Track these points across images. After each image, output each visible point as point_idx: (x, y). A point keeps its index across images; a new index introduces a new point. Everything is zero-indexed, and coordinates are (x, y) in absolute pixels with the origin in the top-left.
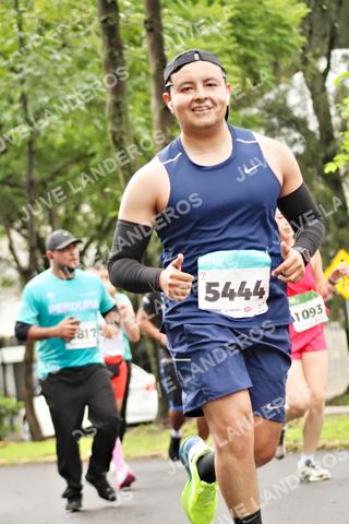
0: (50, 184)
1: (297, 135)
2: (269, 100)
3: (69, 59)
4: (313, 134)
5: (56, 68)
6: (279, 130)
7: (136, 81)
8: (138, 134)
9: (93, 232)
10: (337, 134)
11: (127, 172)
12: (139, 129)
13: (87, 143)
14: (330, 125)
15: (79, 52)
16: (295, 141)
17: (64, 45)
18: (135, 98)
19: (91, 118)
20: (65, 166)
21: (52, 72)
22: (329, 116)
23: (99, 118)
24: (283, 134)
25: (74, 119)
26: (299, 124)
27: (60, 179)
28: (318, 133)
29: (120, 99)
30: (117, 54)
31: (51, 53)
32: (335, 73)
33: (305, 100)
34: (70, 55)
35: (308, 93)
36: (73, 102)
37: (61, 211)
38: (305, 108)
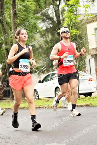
1: (50, 22)
2: (43, 12)
6: (46, 20)
7: (7, 6)
8: (7, 20)
10: (61, 22)
11: (4, 30)
12: (7, 19)
14: (60, 19)
16: (50, 23)
18: (6, 10)
22: (60, 17)
24: (47, 22)
26: (51, 19)
28: (56, 21)
29: (2, 10)
32: (62, 5)
35: (54, 11)
38: (53, 15)
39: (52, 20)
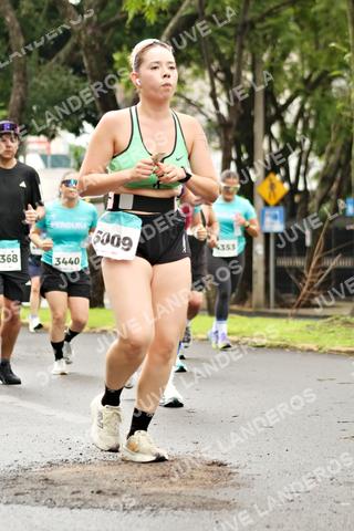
0: (259, 26)
9: (299, 85)
20: (278, 7)
27: (271, 21)
37: (265, 57)
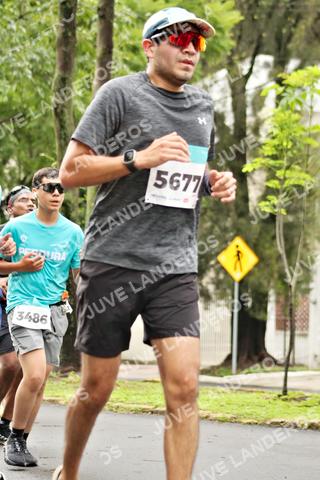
3: (24, 30)
4: (228, 129)
5: (11, 37)
8: (76, 106)
10: (248, 132)
11: (63, 141)
12: (76, 102)
13: (25, 106)
14: (245, 123)
15: (34, 25)
17: (21, 17)
19: (35, 86)
21: (6, 40)
22: (245, 115)
23: (41, 86)
25: (19, 84)
26: (217, 118)
28: (232, 128)
29: (67, 76)
30: (70, 34)
31: (9, 22)
32: (257, 77)
33: (226, 97)
34: (24, 26)
35: (229, 92)
36: (21, 70)
38: (224, 105)
39: (219, 123)
